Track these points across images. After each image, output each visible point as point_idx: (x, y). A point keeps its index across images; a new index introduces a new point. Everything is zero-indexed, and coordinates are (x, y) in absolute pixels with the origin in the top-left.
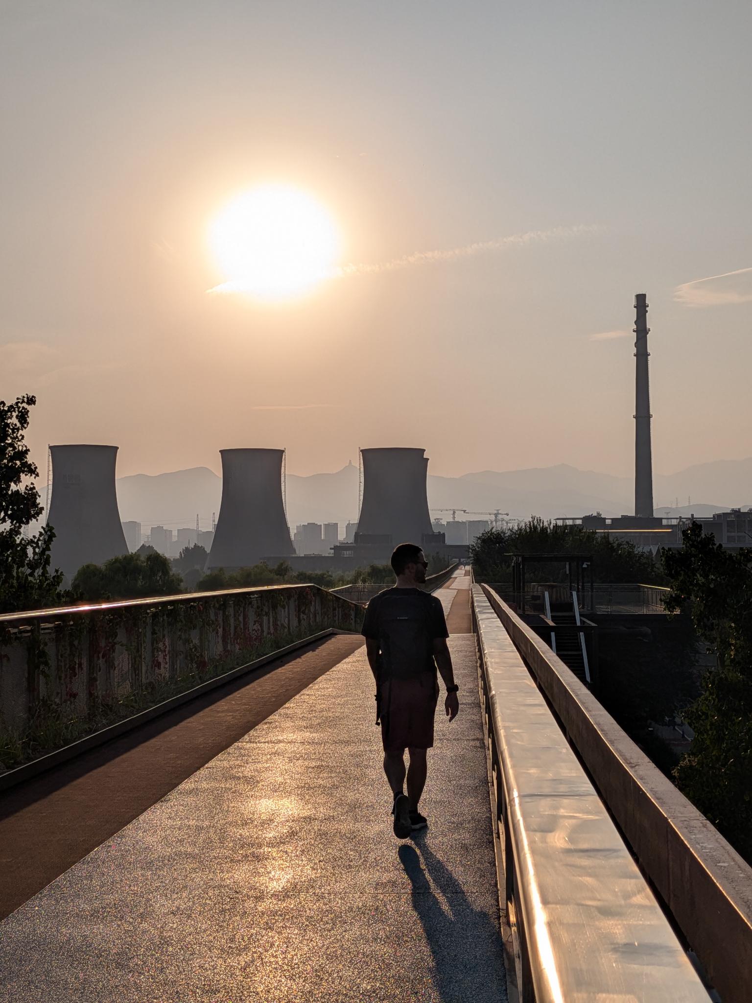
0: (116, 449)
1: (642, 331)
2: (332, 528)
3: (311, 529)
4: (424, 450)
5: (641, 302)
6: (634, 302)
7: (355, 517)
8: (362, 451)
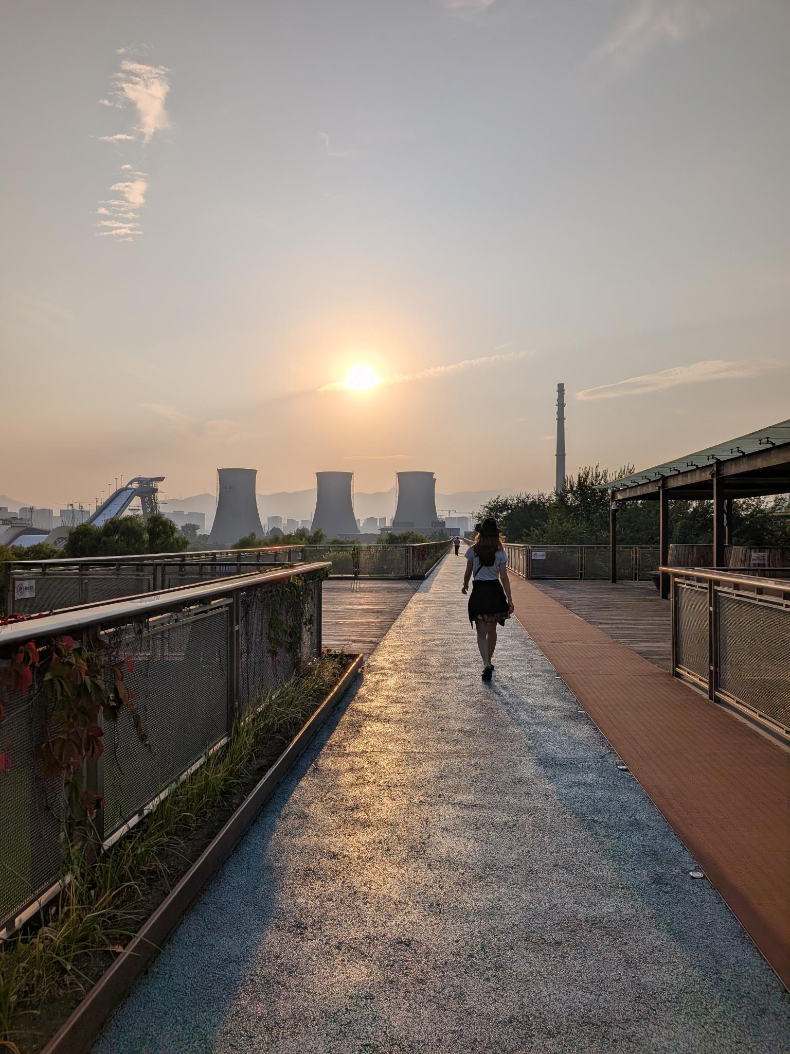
0: (256, 471)
1: (561, 405)
2: (383, 520)
3: (372, 520)
4: (434, 473)
5: (561, 388)
6: (556, 388)
7: (393, 515)
8: (397, 473)
